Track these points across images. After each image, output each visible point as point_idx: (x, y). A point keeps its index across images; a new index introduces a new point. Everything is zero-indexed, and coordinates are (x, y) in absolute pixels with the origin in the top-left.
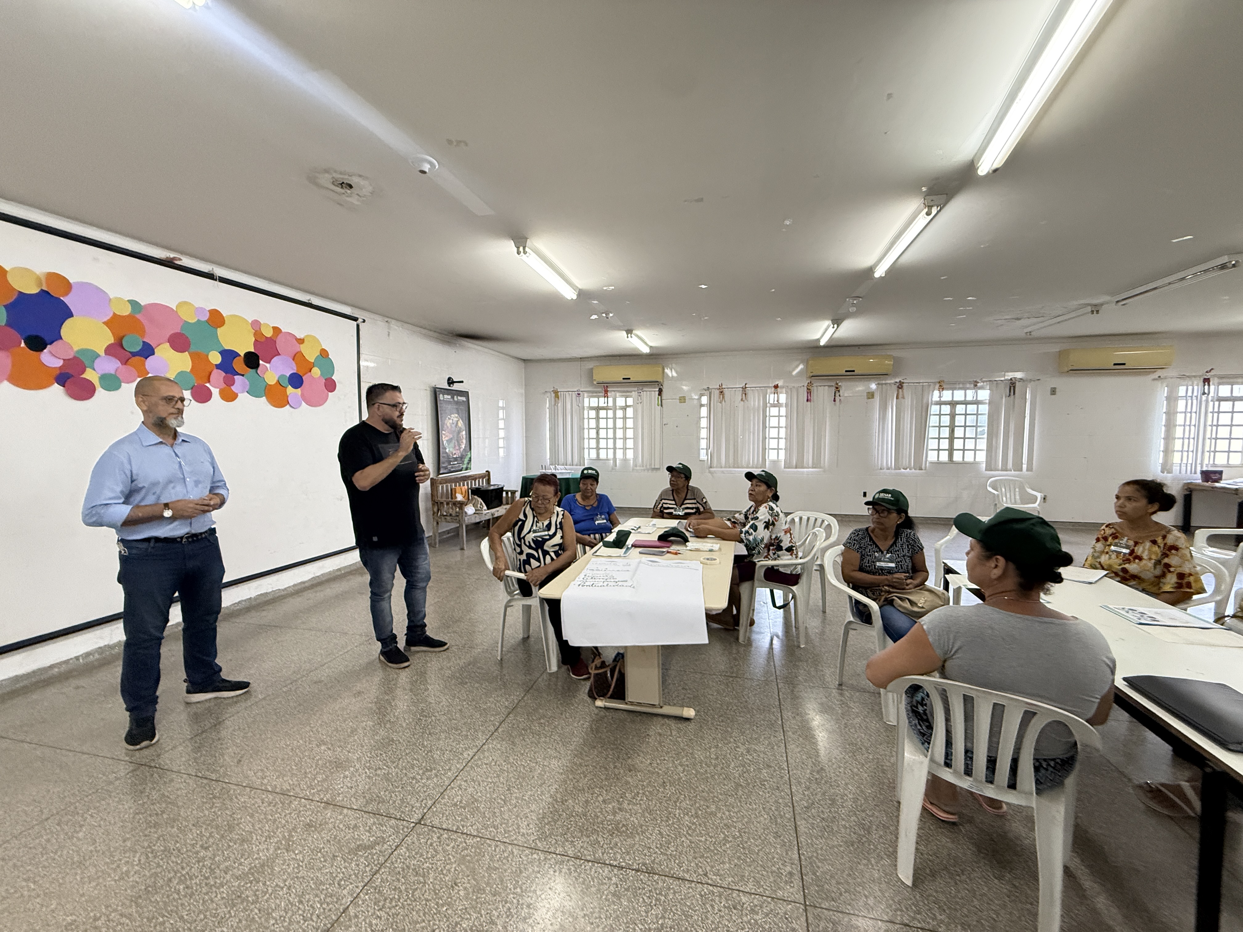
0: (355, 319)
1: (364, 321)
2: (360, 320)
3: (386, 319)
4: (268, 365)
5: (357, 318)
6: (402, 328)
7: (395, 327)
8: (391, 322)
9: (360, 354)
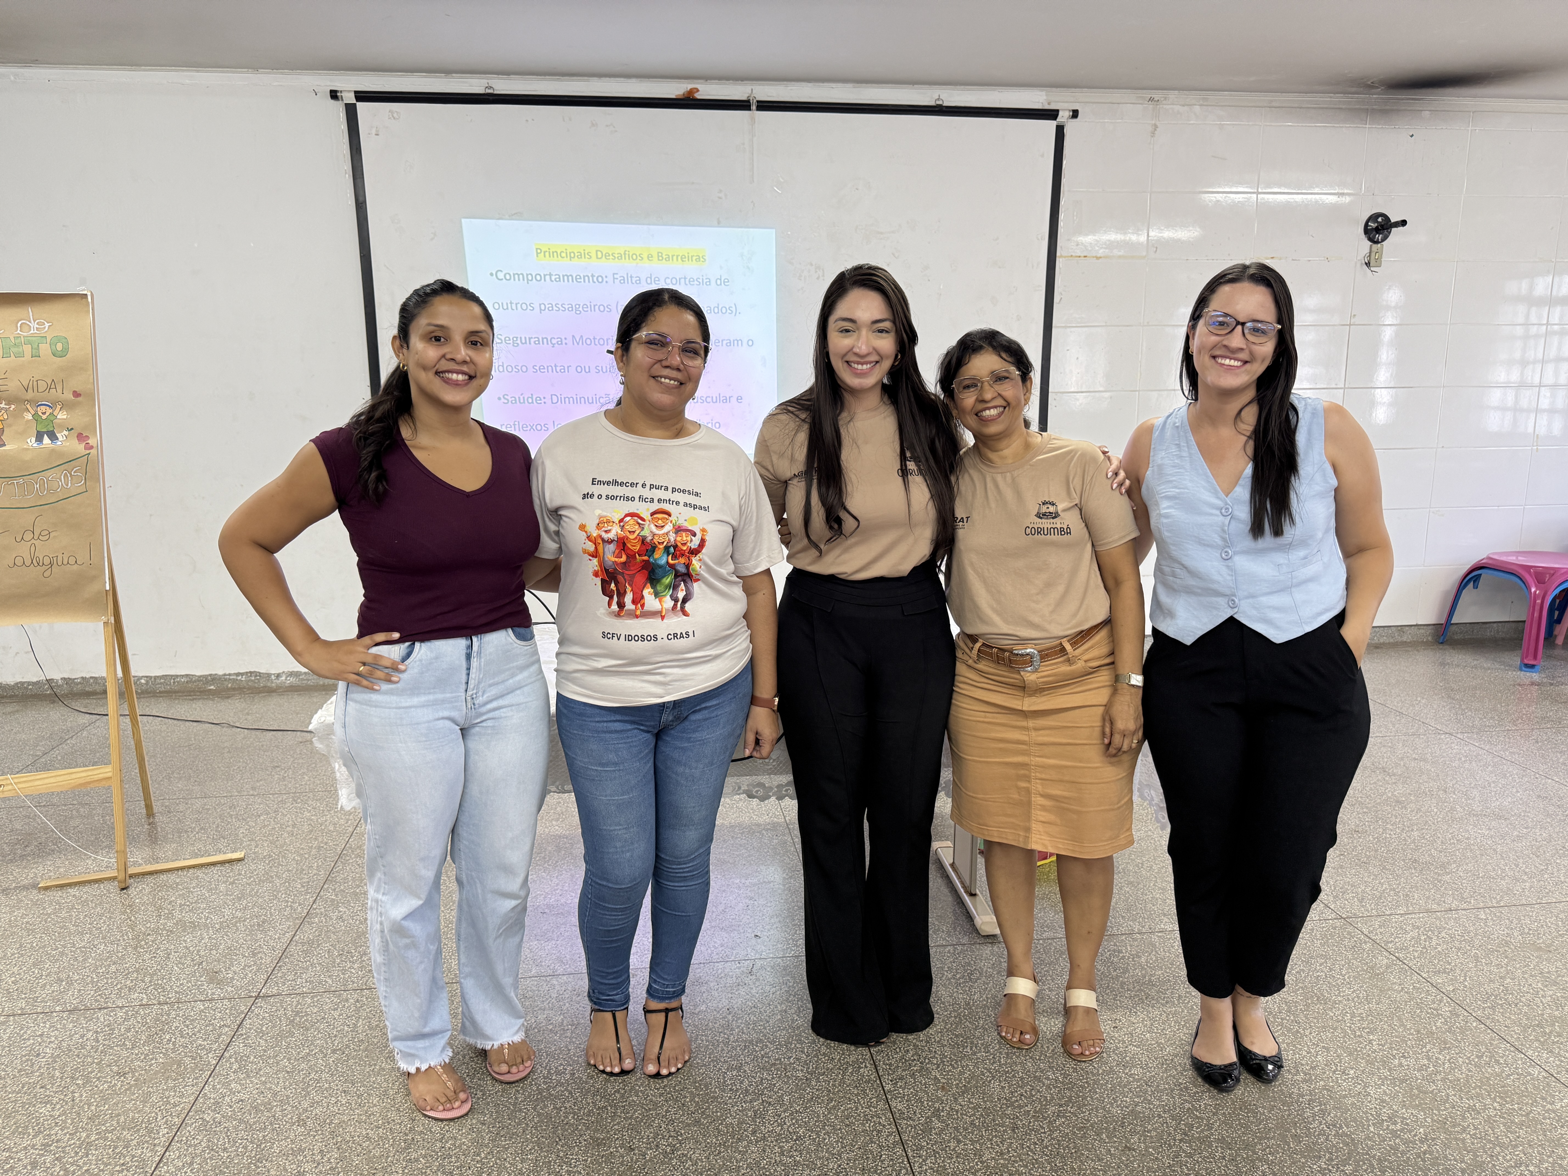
0: (1052, 115)
1: (1075, 114)
2: (1063, 116)
3: (1148, 94)
5: (1058, 111)
6: (1201, 105)
7: (1177, 108)
8: (1165, 98)
9: (1062, 193)
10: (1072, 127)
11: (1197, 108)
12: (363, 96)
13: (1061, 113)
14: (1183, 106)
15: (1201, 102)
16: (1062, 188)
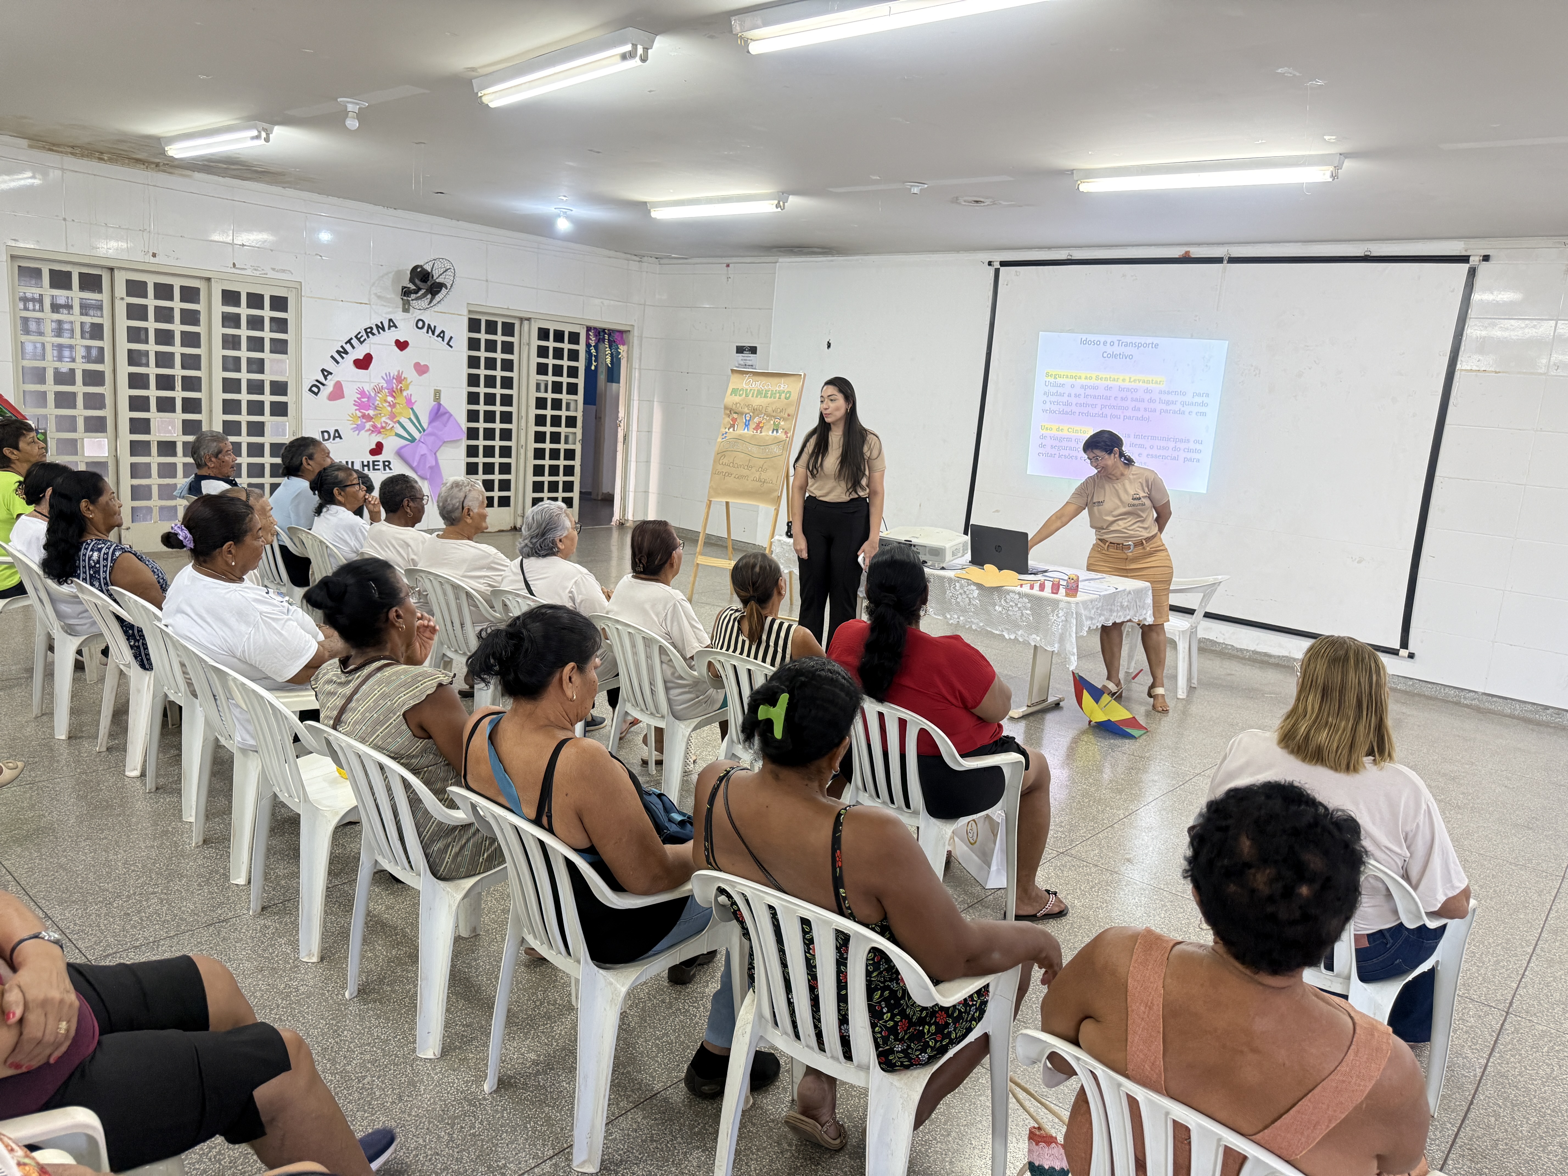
0: (1464, 259)
1: (1486, 258)
2: (1474, 261)
5: (1469, 256)
9: (1468, 320)
10: (1484, 269)
12: (1004, 264)
13: (1471, 259)
16: (1469, 316)
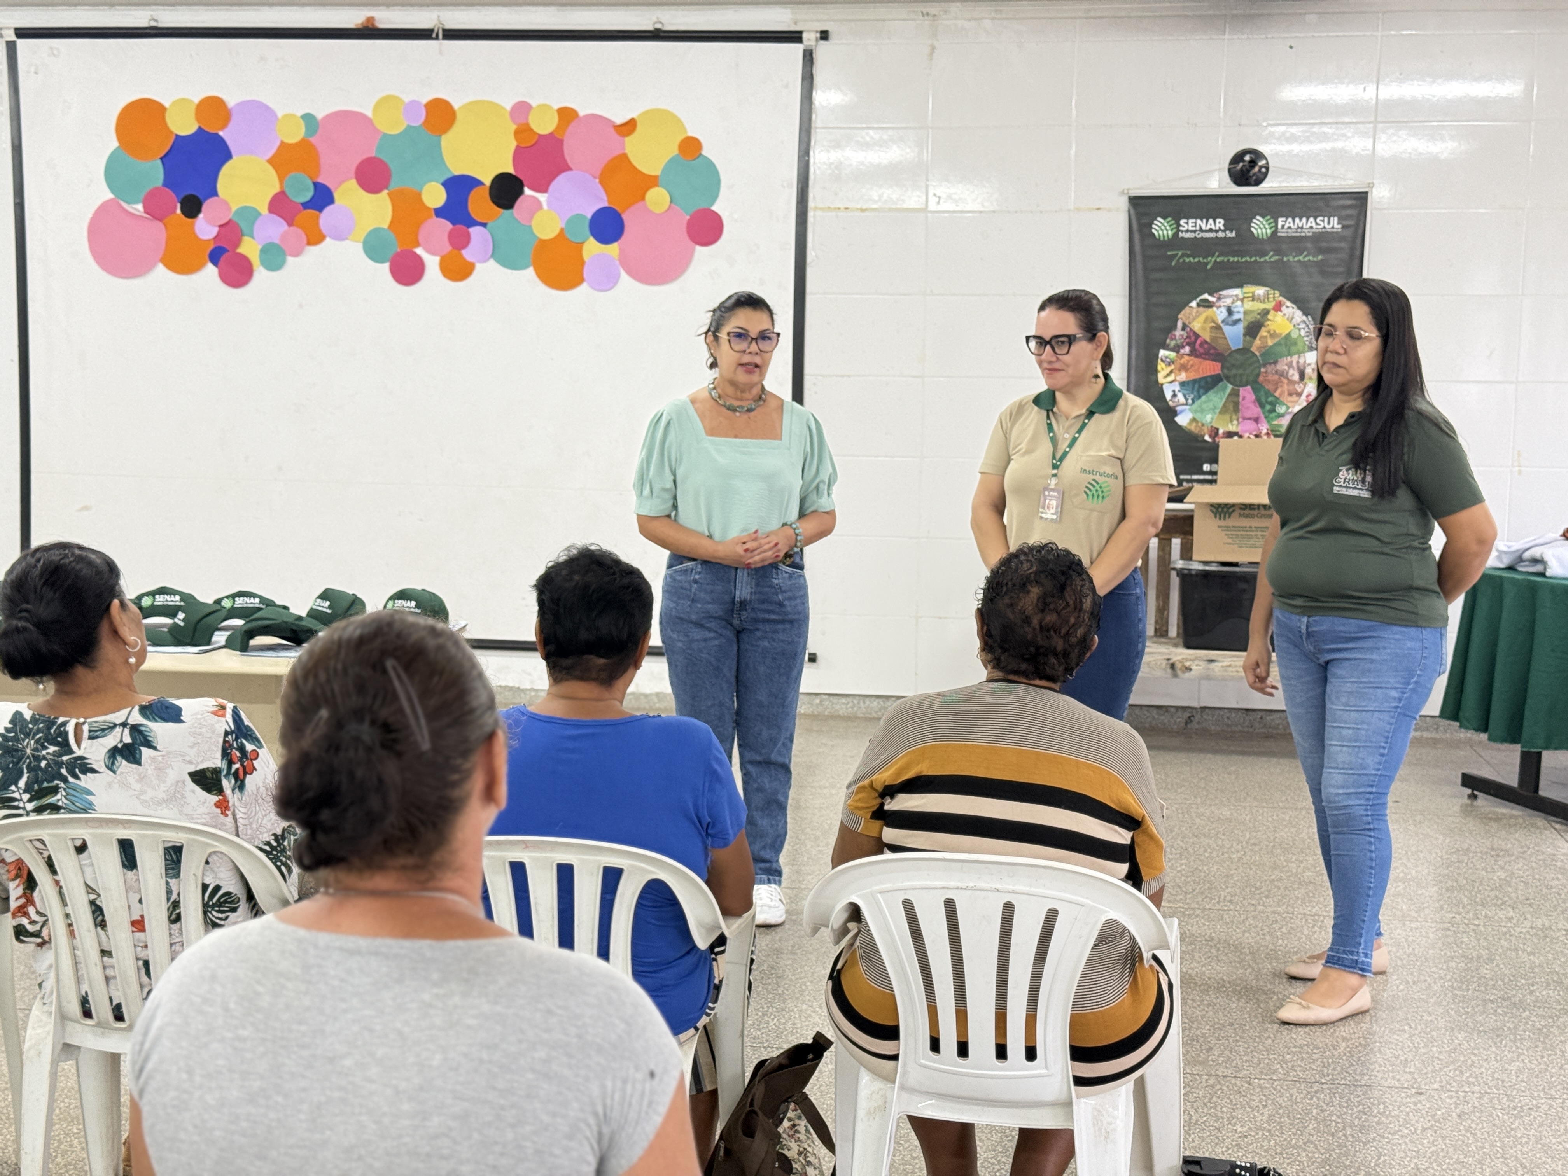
0: (794, 37)
1: (825, 35)
2: (810, 38)
4: (542, 197)
5: (801, 32)
6: (993, 19)
7: (960, 23)
8: (945, 12)
9: (813, 131)
10: (822, 51)
11: (987, 23)
12: (23, 33)
13: (805, 36)
14: (969, 20)
15: (993, 15)
16: (813, 125)
